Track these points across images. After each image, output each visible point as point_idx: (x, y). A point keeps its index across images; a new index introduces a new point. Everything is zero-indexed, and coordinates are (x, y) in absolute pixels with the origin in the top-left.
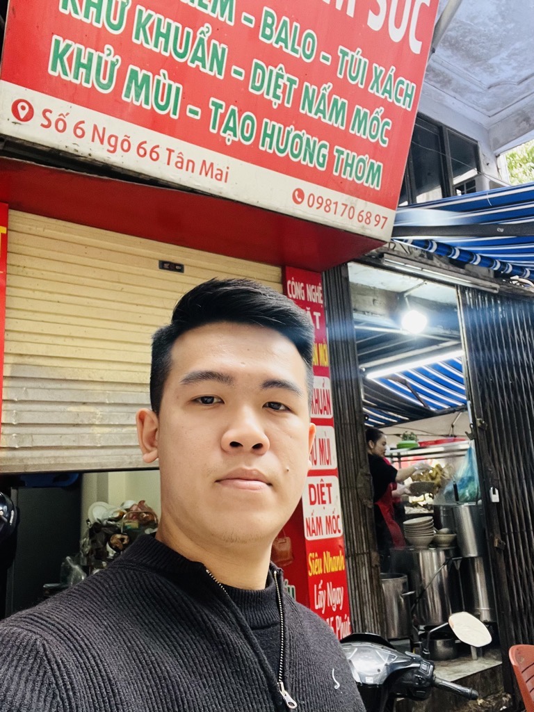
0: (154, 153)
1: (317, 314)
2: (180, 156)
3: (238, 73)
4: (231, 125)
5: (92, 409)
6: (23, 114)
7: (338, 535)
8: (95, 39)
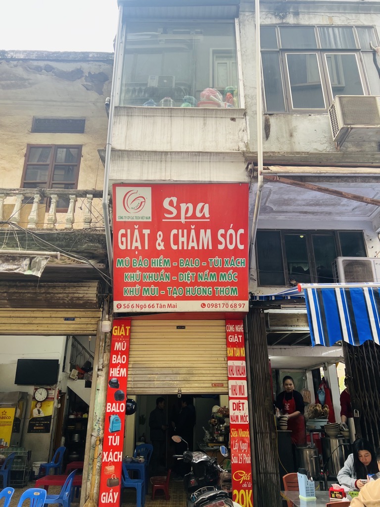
0: (153, 306)
1: (240, 336)
2: (161, 305)
3: (174, 278)
4: (175, 292)
5: (154, 376)
6: (119, 307)
7: (246, 423)
8: (134, 284)
